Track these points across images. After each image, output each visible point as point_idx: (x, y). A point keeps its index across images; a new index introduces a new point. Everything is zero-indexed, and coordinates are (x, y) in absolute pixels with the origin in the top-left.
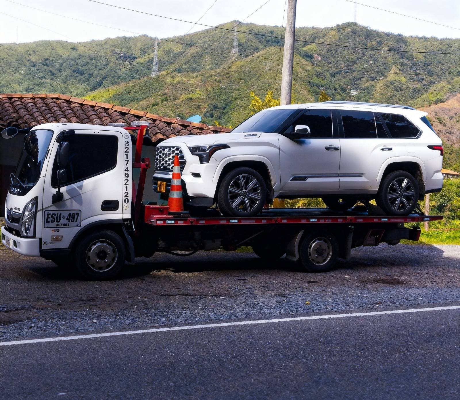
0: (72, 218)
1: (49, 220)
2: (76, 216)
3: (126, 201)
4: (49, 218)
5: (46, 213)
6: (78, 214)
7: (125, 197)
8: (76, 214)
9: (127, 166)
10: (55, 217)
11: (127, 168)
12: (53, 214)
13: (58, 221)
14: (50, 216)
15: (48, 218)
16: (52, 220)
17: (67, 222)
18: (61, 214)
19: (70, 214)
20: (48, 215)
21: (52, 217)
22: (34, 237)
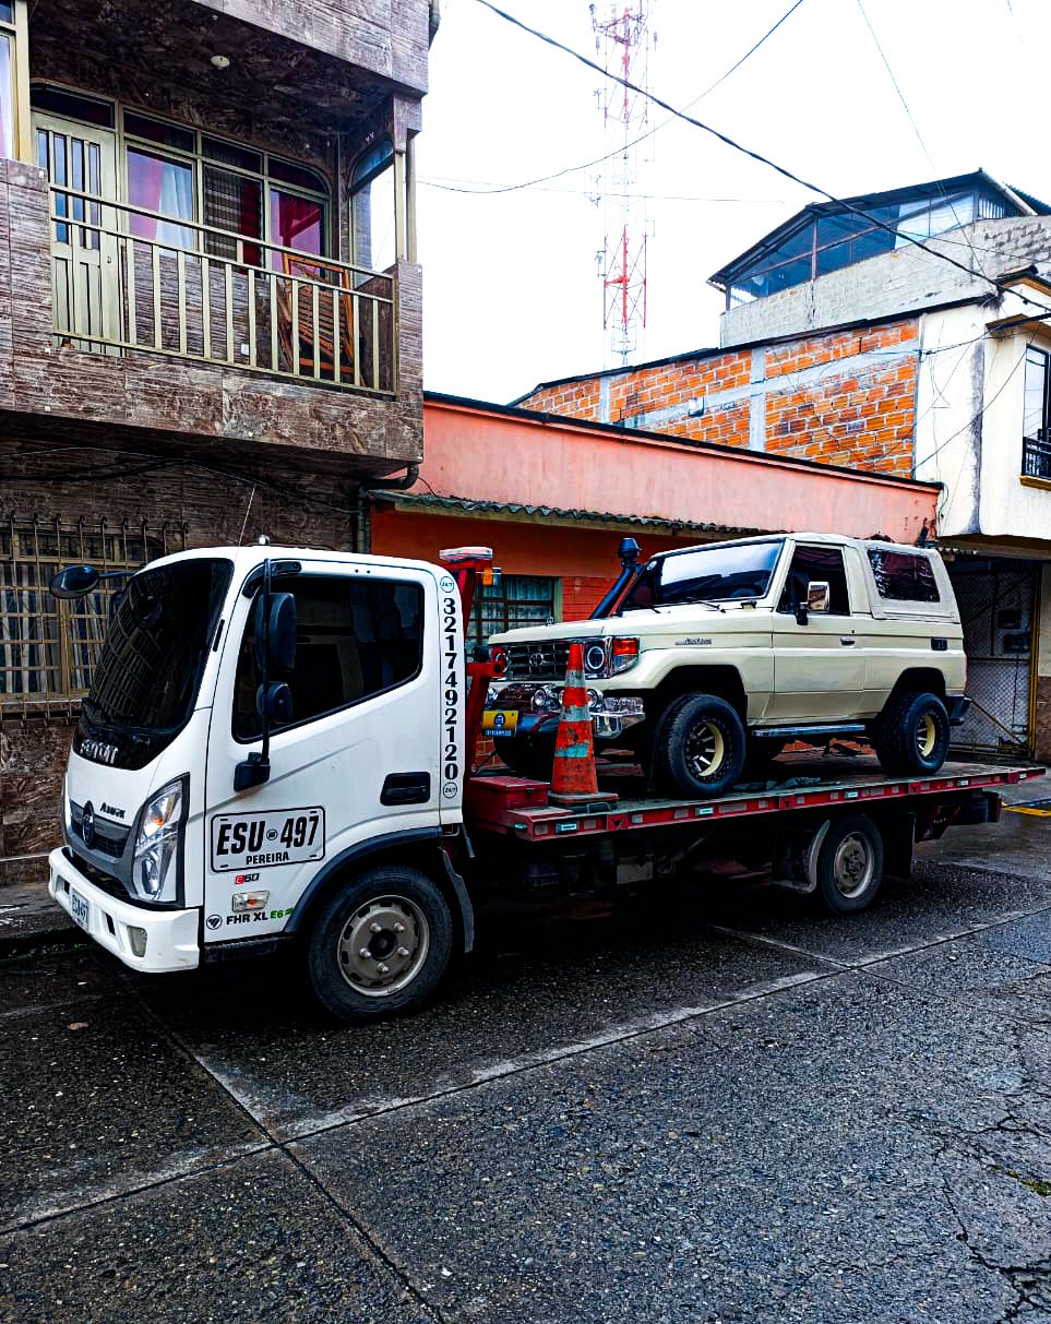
0: (298, 832)
1: (227, 845)
2: (310, 825)
3: (450, 772)
4: (227, 839)
5: (218, 824)
6: (315, 819)
7: (448, 758)
8: (312, 819)
9: (452, 670)
10: (247, 834)
11: (453, 675)
12: (238, 826)
13: (255, 844)
14: (229, 833)
15: (223, 838)
16: (234, 846)
17: (282, 848)
18: (263, 824)
19: (290, 822)
20: (224, 828)
21: (237, 836)
22: (178, 904)
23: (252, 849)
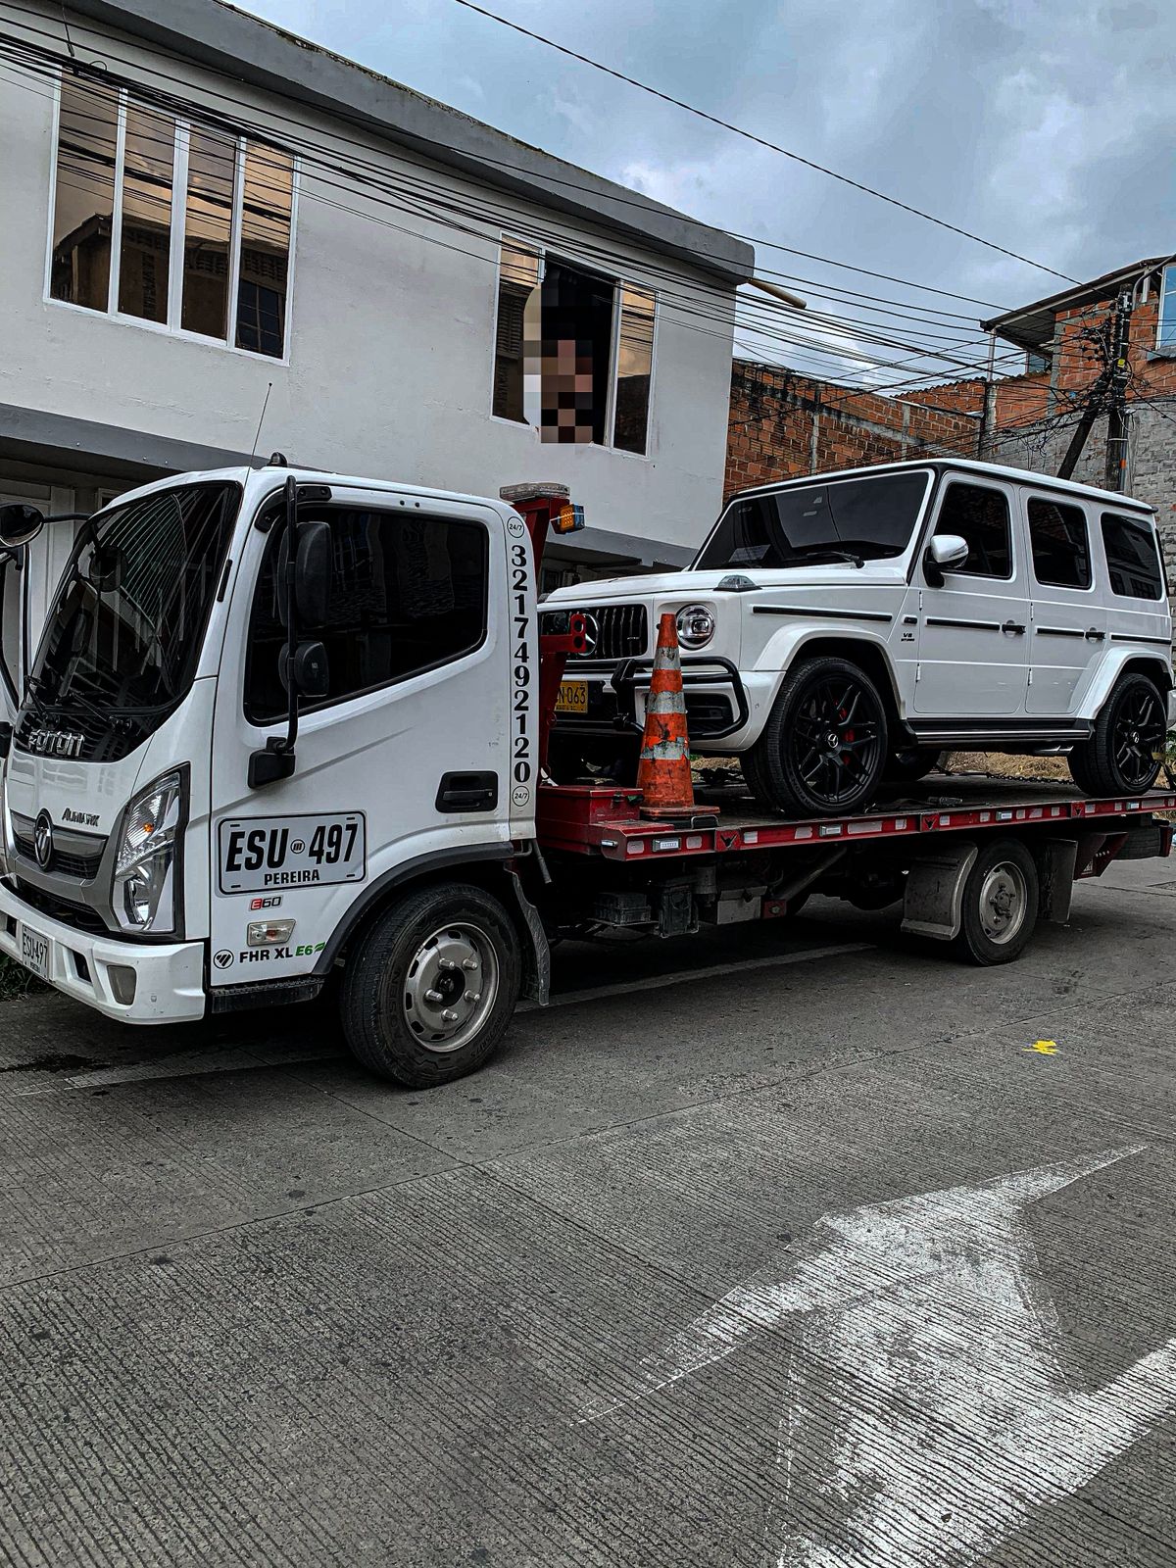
0: (331, 844)
1: (239, 859)
2: (346, 835)
3: (520, 773)
4: (240, 851)
5: (227, 831)
6: (353, 828)
7: (519, 755)
8: (349, 827)
9: (522, 641)
10: (265, 845)
11: (524, 646)
12: (253, 835)
13: (276, 859)
14: (242, 843)
15: (234, 850)
16: (248, 860)
17: (309, 864)
18: (285, 832)
19: (321, 830)
20: (235, 836)
21: (252, 847)
22: (176, 936)
23: (272, 864)
